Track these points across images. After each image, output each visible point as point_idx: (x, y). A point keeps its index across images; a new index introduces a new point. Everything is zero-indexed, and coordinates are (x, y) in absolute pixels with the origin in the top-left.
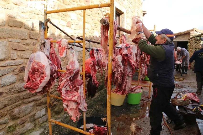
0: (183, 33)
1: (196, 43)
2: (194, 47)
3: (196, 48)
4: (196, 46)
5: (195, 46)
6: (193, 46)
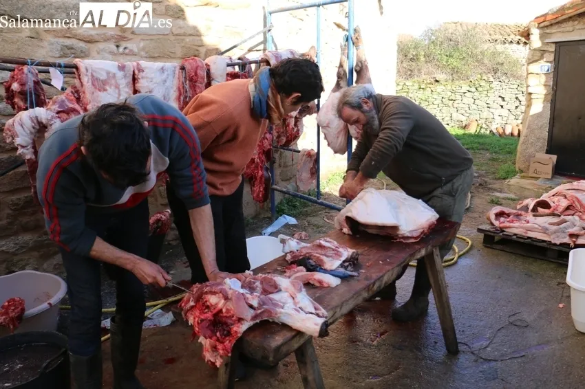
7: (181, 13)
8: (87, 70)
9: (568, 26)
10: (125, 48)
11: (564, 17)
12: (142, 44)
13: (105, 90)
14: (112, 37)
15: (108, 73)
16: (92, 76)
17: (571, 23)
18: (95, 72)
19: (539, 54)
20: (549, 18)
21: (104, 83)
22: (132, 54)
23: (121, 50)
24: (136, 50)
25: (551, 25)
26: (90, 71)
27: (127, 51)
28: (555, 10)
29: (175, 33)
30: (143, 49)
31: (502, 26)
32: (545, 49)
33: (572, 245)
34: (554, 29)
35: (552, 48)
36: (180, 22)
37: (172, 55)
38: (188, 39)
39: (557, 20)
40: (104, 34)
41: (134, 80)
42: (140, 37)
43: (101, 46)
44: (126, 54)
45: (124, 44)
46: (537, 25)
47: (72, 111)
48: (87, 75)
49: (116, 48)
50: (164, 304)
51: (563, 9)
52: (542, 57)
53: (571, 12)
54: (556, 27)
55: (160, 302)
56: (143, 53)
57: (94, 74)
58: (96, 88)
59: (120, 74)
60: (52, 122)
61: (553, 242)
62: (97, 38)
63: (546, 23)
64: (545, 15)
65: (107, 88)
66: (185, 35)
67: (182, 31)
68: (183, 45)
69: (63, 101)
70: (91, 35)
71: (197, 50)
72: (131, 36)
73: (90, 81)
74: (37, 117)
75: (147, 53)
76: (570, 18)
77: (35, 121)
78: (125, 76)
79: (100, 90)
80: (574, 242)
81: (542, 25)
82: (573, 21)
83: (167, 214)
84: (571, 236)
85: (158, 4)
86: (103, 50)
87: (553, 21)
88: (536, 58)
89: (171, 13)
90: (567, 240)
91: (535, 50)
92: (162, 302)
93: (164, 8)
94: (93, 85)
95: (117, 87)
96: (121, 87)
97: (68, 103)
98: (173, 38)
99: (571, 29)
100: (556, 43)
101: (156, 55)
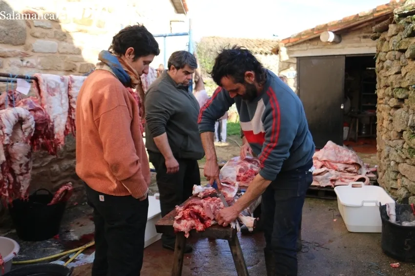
0: (366, 16)
1: (403, 51)
2: (392, 78)
3: (404, 85)
4: (403, 71)
5: (399, 73)
6: (388, 74)
7: (65, 37)
8: (44, 81)
9: (304, 46)
10: (28, 62)
11: (301, 41)
12: (39, 60)
13: (54, 95)
14: (19, 54)
15: (56, 83)
16: (47, 85)
17: (305, 44)
18: (49, 82)
19: (286, 65)
20: (291, 41)
21: (54, 90)
22: (32, 67)
23: (24, 63)
24: (35, 64)
25: (293, 45)
26: (46, 82)
27: (29, 64)
28: (295, 36)
29: (61, 52)
30: (40, 63)
31: (247, 40)
32: (291, 61)
33: (333, 186)
34: (295, 48)
35: (295, 61)
36: (64, 44)
37: (59, 68)
38: (69, 56)
39: (297, 42)
40: (14, 51)
41: (69, 88)
42: (38, 54)
43: (12, 60)
44: (28, 67)
45: (27, 59)
46: (284, 45)
47: (38, 110)
48: (44, 85)
49: (21, 62)
50: (83, 250)
51: (300, 35)
52: (288, 67)
53: (305, 38)
54: (296, 46)
55: (80, 248)
56: (39, 67)
57: (49, 84)
58: (49, 94)
59: (62, 84)
60: (30, 117)
61: (321, 186)
62: (9, 54)
63: (290, 44)
64: (289, 38)
65: (56, 93)
66: (67, 53)
67: (64, 51)
68: (65, 60)
69: (31, 103)
70: (5, 52)
71: (75, 65)
72: (31, 53)
73: (46, 89)
74: (18, 114)
75: (42, 66)
76: (305, 42)
77: (17, 117)
78: (65, 86)
79: (51, 95)
80: (334, 184)
81: (287, 45)
82: (307, 43)
83: (70, 185)
84: (332, 180)
85: (49, 30)
86: (13, 64)
87: (295, 43)
88: (285, 68)
89: (58, 37)
90: (329, 184)
91: (284, 62)
92: (81, 248)
93: (53, 33)
94: (48, 91)
95: (60, 93)
96: (63, 93)
97: (35, 104)
98: (59, 55)
99: (306, 48)
100: (297, 57)
101: (48, 68)
